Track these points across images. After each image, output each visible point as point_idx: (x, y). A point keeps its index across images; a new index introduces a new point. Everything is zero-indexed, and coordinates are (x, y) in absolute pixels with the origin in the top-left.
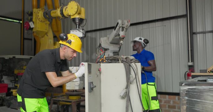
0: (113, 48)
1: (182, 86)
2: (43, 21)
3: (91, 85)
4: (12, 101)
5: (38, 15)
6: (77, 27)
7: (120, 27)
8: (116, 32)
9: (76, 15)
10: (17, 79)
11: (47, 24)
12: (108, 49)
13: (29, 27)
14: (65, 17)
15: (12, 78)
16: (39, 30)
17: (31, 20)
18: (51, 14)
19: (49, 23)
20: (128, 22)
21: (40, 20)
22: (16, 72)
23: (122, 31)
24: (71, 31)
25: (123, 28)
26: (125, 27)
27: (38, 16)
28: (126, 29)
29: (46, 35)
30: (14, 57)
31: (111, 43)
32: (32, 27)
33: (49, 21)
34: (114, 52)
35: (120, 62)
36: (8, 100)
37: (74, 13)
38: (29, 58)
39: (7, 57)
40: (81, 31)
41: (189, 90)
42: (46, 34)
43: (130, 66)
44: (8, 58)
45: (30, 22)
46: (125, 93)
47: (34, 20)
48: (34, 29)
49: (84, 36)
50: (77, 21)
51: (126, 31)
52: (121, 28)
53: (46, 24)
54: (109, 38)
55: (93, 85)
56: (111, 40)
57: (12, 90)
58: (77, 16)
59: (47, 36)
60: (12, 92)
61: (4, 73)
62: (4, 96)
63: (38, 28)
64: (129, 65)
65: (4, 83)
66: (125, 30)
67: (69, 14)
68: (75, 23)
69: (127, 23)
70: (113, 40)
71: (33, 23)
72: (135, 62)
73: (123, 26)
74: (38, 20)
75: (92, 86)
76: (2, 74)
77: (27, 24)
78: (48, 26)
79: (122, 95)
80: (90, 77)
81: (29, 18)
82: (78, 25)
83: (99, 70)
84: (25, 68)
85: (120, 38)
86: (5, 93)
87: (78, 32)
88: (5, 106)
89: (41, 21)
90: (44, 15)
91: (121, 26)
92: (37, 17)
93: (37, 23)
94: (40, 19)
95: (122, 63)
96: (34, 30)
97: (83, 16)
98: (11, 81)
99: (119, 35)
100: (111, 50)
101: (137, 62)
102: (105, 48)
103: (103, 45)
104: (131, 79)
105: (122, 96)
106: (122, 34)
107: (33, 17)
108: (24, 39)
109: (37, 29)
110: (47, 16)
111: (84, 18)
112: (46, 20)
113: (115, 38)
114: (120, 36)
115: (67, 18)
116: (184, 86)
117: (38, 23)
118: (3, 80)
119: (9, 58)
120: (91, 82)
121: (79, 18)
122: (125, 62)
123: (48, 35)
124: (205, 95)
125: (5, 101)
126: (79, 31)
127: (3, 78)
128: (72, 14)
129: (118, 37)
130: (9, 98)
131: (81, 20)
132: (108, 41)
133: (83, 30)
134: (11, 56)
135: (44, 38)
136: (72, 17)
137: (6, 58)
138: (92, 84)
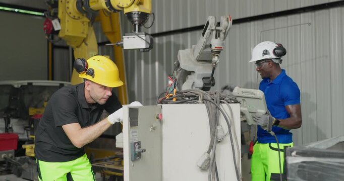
0: (203, 70)
1: (291, 156)
2: (76, 18)
3: (135, 148)
4: (23, 166)
5: (67, 6)
6: (135, 30)
7: (212, 30)
8: (205, 40)
9: (133, 5)
10: (32, 126)
11: (85, 23)
12: (194, 72)
13: (51, 29)
14: (115, 11)
15: (26, 123)
16: (70, 34)
17: (55, 16)
18: (90, 4)
19: (88, 21)
20: (228, 21)
21: (71, 15)
22: (32, 111)
23: (216, 38)
24: (124, 37)
25: (218, 32)
26: (222, 30)
27: (68, 8)
28: (225, 33)
29: (83, 44)
30: (30, 84)
31: (199, 60)
32: (56, 29)
33: (88, 16)
34: (203, 78)
35: (200, 101)
36: (16, 165)
37: (129, 3)
38: (58, 85)
39: (17, 84)
40: (143, 37)
41: (304, 164)
42: (84, 40)
43: (219, 109)
44: (20, 86)
45: (53, 19)
46: (206, 160)
47: (60, 16)
48: (60, 32)
49: (148, 46)
50: (136, 18)
51: (224, 38)
52: (214, 33)
53: (83, 23)
54: (194, 51)
55: (140, 147)
56: (197, 54)
57: (24, 146)
58: (135, 9)
59: (86, 44)
60: (25, 150)
61: (12, 113)
62: (10, 155)
63: (68, 31)
64: (217, 107)
65: (13, 131)
66: (222, 35)
67: (121, 5)
68: (133, 22)
69: (226, 22)
70: (201, 54)
71: (59, 21)
72: (229, 101)
73: (218, 28)
74: (67, 16)
75: (137, 150)
76: (10, 115)
77: (47, 23)
78: (86, 26)
79: (200, 164)
80: (135, 132)
81: (52, 11)
82: (137, 26)
83: (158, 118)
84: (45, 104)
85: (212, 51)
86: (13, 151)
87: (137, 38)
88: (12, 173)
89: (74, 18)
90: (78, 7)
91: (213, 28)
92: (66, 10)
93: (66, 21)
94: (70, 13)
95: (204, 103)
96: (61, 35)
97: (147, 8)
98: (25, 128)
99: (211, 46)
100: (199, 75)
101: (233, 102)
102: (188, 70)
103: (183, 65)
104: (220, 134)
105: (200, 166)
106: (216, 43)
107: (58, 10)
108: (54, 47)
109: (67, 33)
110: (83, 8)
111: (149, 12)
112: (83, 15)
113: (205, 50)
114: (213, 47)
115: (118, 11)
116: (294, 156)
117: (68, 21)
118: (10, 126)
119: (22, 86)
120: (135, 143)
121: (139, 12)
122: (208, 102)
123: (87, 42)
124: (331, 175)
125: (12, 165)
126: (140, 37)
127: (11, 123)
128: (125, 6)
129: (209, 50)
130: (19, 161)
131: (143, 16)
132: (193, 55)
133: (146, 34)
134: (25, 82)
135: (80, 49)
136: (126, 11)
137: (16, 86)
138: (137, 147)
